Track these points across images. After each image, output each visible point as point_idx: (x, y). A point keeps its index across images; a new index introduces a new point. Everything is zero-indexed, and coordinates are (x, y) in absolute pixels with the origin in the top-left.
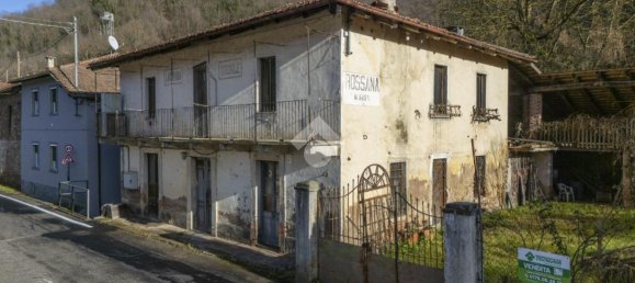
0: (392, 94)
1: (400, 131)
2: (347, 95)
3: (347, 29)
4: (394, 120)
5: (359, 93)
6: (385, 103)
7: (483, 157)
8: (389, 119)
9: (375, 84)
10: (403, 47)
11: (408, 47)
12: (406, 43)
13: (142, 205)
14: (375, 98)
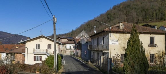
0: (122, 42)
1: (124, 49)
2: (110, 43)
3: (110, 33)
4: (122, 47)
5: (113, 43)
6: (120, 44)
7: (154, 54)
8: (121, 47)
9: (117, 41)
10: (125, 34)
11: (126, 34)
12: (125, 33)
13: (93, 61)
14: (117, 43)
